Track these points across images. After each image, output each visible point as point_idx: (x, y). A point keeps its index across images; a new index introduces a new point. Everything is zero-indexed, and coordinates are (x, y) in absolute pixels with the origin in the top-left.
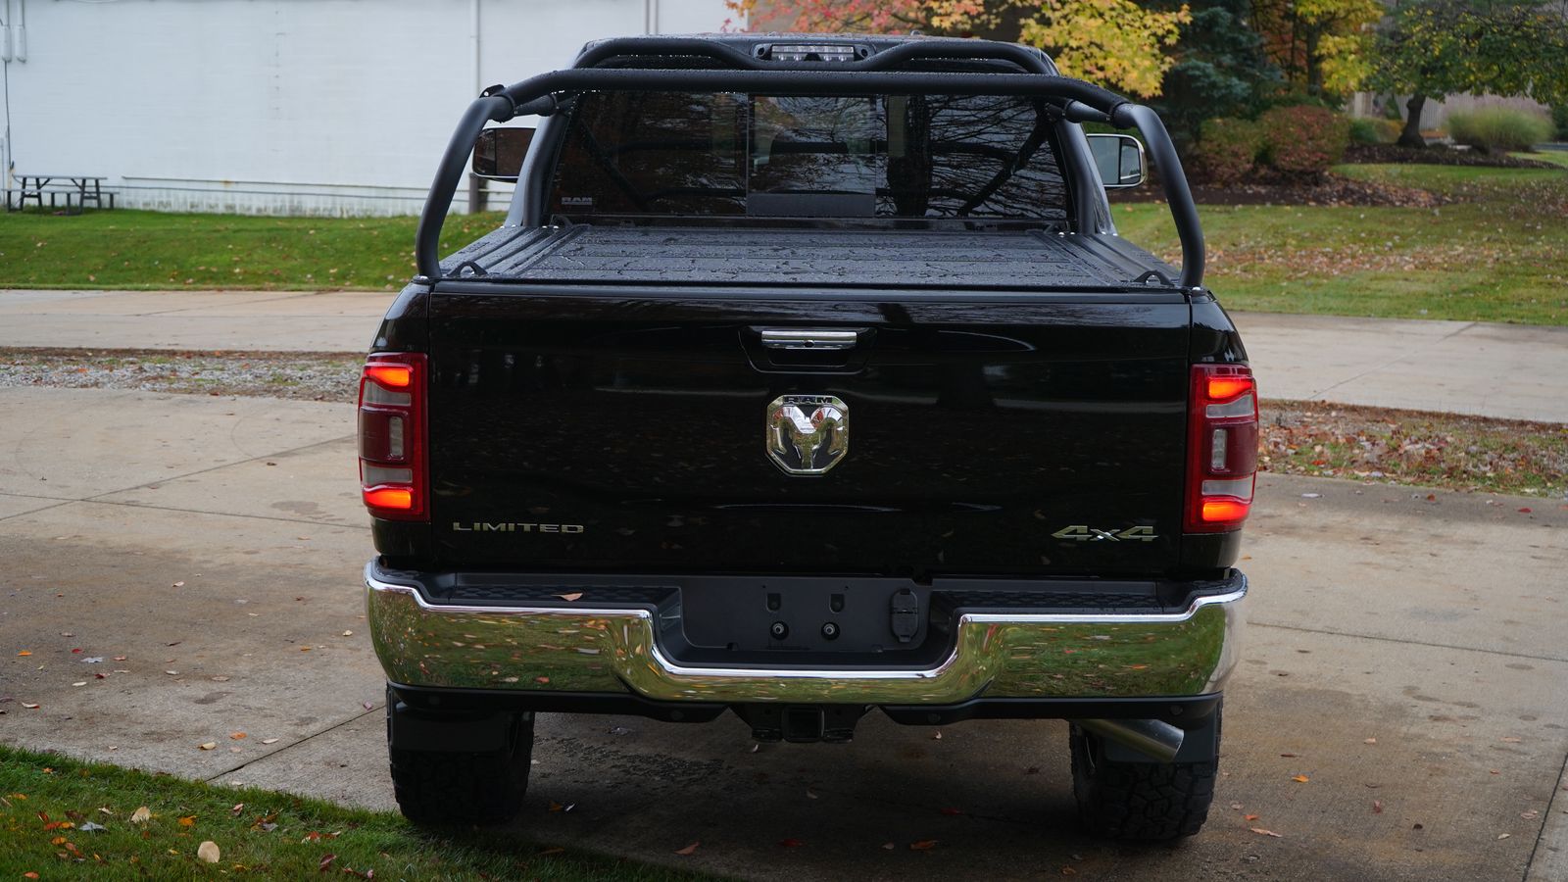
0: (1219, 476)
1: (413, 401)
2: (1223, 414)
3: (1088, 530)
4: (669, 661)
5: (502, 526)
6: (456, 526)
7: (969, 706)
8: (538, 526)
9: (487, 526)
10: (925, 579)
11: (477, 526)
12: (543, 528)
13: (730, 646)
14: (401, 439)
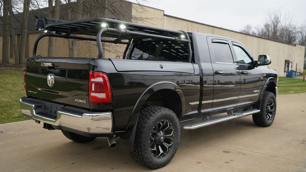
2: (94, 81)
3: (79, 100)
4: (35, 113)
5: (31, 92)
6: (28, 91)
12: (34, 92)
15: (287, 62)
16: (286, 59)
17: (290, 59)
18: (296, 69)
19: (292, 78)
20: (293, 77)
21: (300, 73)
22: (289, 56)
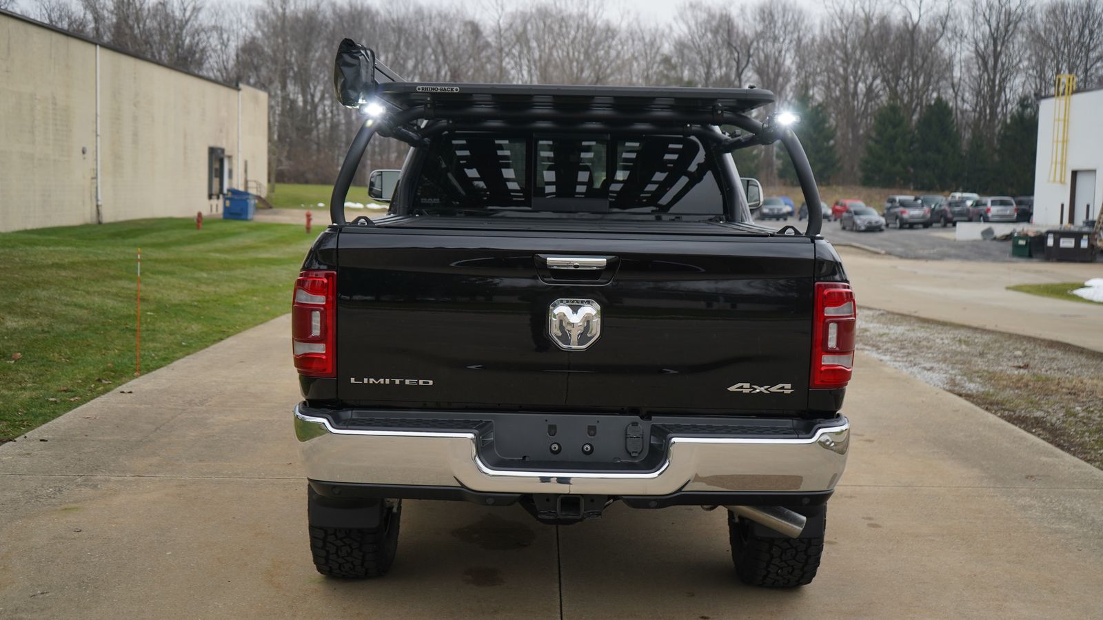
0: (833, 352)
1: (327, 301)
2: (834, 313)
3: (750, 386)
4: (486, 466)
5: (382, 381)
6: (353, 380)
7: (676, 497)
8: (405, 381)
9: (372, 380)
10: (647, 416)
11: (366, 381)
12: (407, 382)
13: (524, 457)
14: (319, 325)
15: (217, 159)
16: (212, 144)
17: (222, 144)
18: (246, 182)
19: (246, 219)
20: (250, 216)
21: (259, 198)
22: (221, 131)
